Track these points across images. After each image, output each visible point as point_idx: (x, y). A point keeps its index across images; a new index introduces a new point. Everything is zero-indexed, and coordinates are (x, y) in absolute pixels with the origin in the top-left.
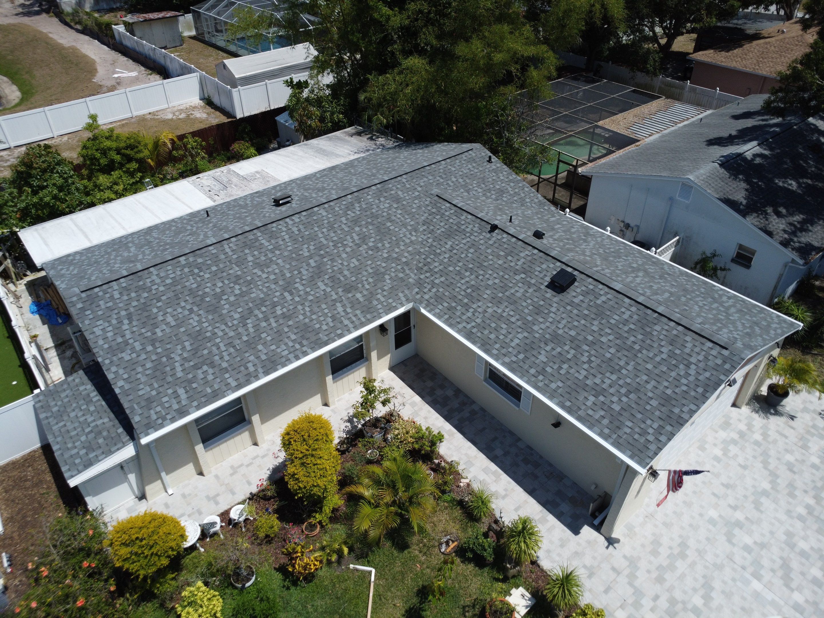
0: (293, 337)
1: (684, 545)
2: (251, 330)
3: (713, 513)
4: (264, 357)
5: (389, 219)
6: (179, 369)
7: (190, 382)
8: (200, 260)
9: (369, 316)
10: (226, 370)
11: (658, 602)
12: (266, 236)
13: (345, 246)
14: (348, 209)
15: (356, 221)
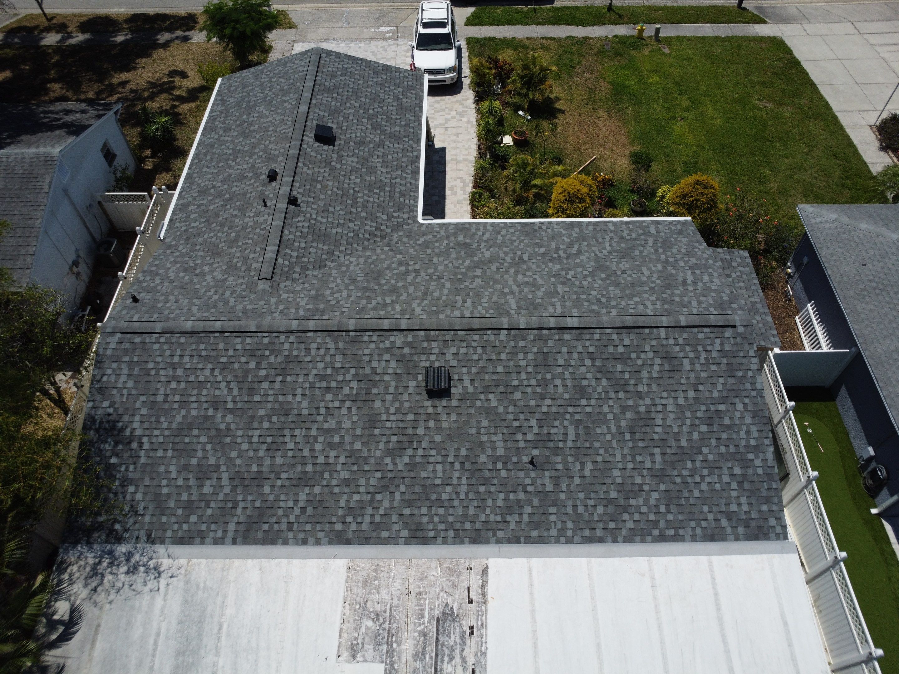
5: (354, 281)
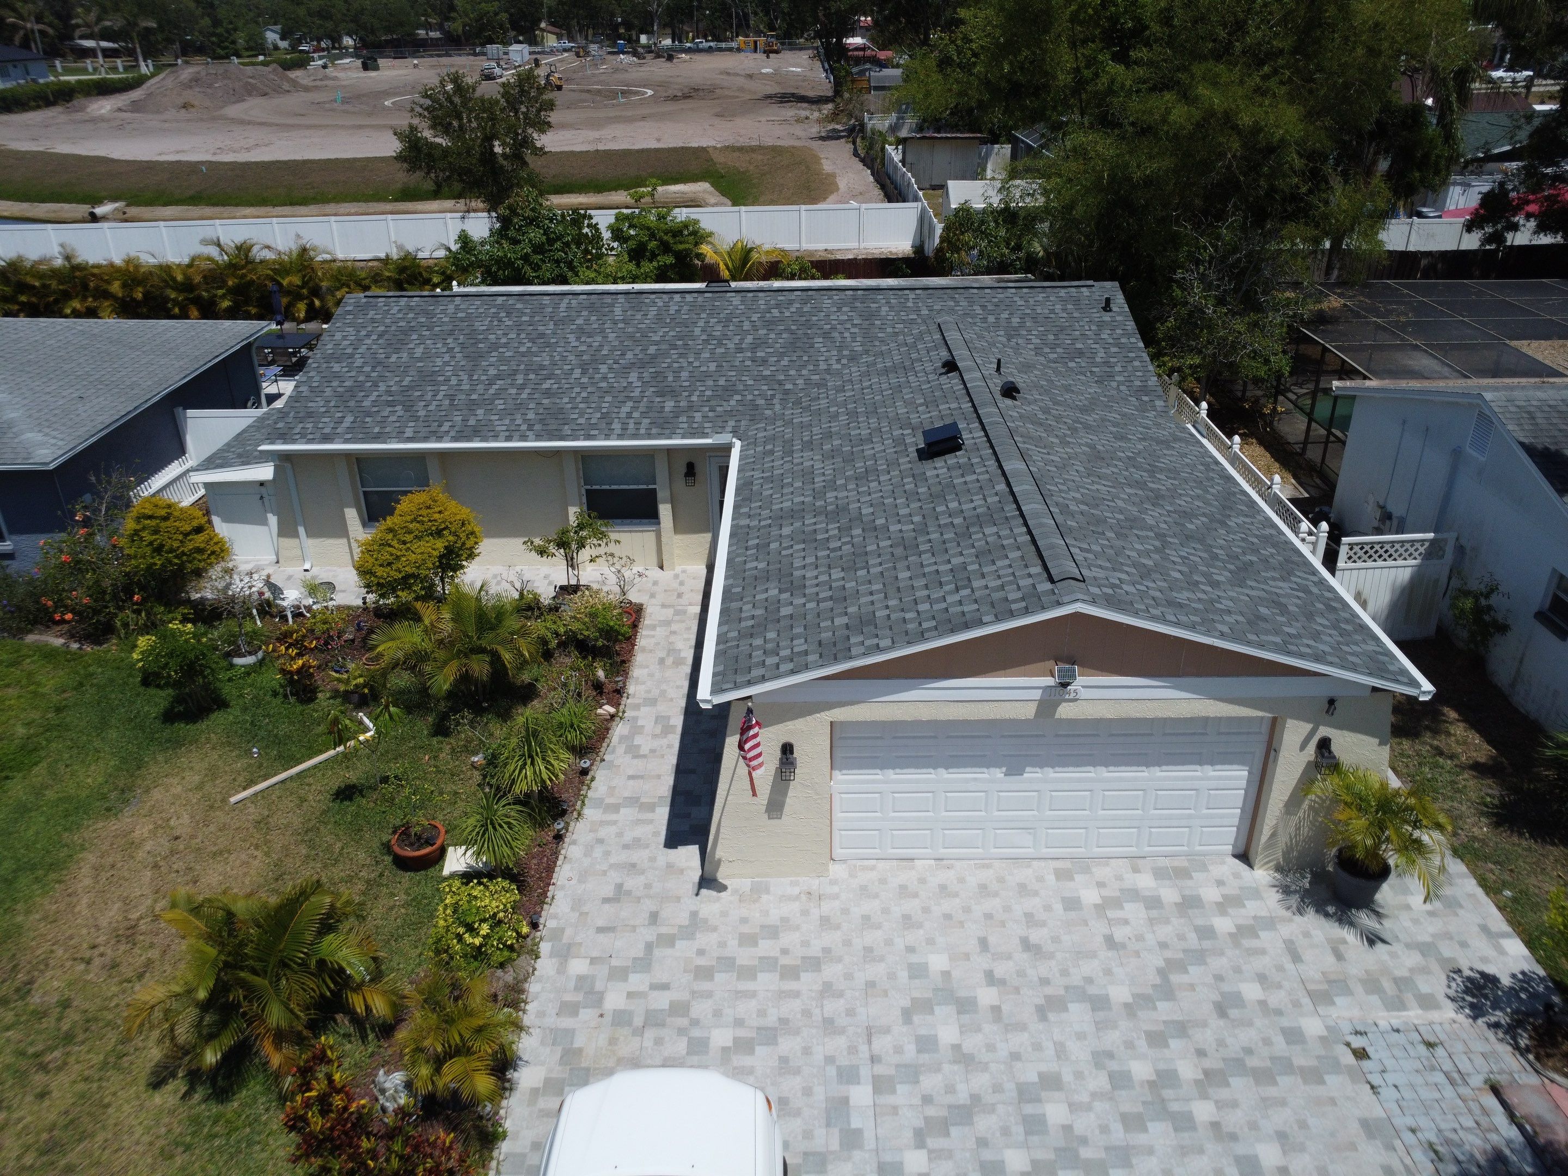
0: (531, 415)
1: (814, 964)
2: (492, 391)
3: (937, 962)
4: (472, 422)
6: (373, 398)
7: (369, 414)
8: (519, 306)
9: (654, 431)
10: (417, 419)
11: (655, 994)
12: (627, 305)
13: (720, 344)
14: (778, 306)
15: (770, 324)
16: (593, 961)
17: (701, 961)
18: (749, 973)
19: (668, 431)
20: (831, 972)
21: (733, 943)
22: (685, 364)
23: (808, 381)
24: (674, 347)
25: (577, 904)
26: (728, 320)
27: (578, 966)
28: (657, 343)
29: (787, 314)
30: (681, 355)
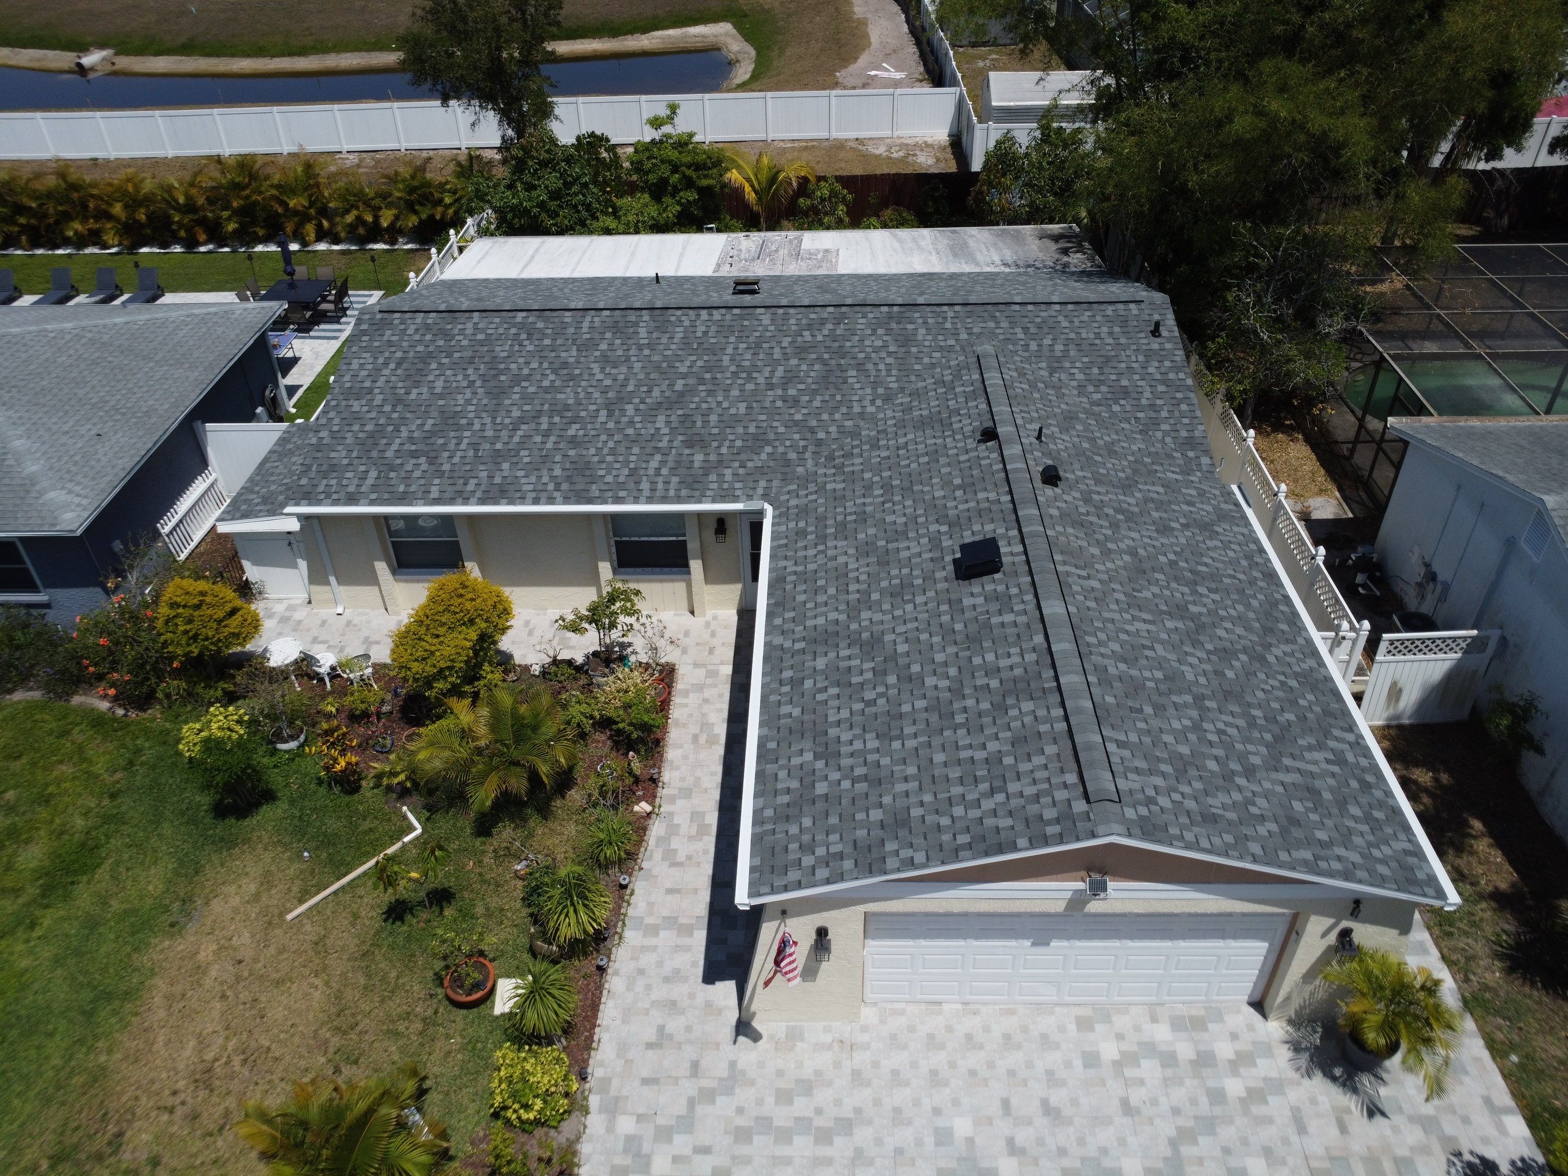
9: (684, 492)
10: (441, 474)
12: (652, 324)
14: (810, 327)
16: (641, 1118)
17: (741, 1122)
18: (784, 1136)
19: (697, 493)
20: (863, 1135)
21: (770, 1100)
22: (714, 405)
23: (841, 430)
24: (702, 381)
25: (622, 1049)
26: (758, 345)
27: (626, 1125)
28: (684, 376)
29: (820, 338)
30: (710, 393)
